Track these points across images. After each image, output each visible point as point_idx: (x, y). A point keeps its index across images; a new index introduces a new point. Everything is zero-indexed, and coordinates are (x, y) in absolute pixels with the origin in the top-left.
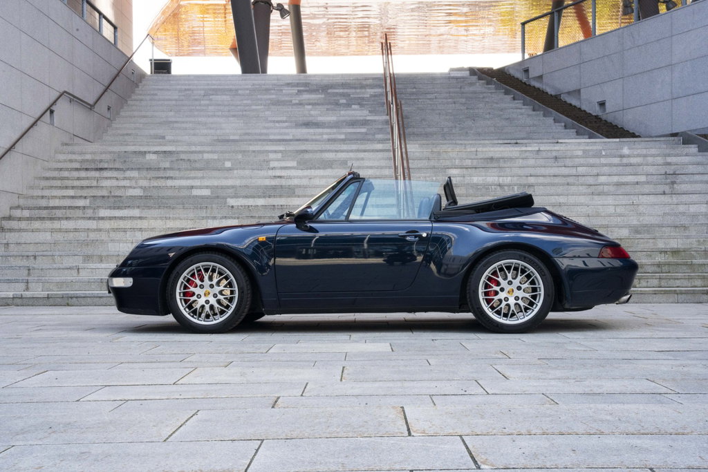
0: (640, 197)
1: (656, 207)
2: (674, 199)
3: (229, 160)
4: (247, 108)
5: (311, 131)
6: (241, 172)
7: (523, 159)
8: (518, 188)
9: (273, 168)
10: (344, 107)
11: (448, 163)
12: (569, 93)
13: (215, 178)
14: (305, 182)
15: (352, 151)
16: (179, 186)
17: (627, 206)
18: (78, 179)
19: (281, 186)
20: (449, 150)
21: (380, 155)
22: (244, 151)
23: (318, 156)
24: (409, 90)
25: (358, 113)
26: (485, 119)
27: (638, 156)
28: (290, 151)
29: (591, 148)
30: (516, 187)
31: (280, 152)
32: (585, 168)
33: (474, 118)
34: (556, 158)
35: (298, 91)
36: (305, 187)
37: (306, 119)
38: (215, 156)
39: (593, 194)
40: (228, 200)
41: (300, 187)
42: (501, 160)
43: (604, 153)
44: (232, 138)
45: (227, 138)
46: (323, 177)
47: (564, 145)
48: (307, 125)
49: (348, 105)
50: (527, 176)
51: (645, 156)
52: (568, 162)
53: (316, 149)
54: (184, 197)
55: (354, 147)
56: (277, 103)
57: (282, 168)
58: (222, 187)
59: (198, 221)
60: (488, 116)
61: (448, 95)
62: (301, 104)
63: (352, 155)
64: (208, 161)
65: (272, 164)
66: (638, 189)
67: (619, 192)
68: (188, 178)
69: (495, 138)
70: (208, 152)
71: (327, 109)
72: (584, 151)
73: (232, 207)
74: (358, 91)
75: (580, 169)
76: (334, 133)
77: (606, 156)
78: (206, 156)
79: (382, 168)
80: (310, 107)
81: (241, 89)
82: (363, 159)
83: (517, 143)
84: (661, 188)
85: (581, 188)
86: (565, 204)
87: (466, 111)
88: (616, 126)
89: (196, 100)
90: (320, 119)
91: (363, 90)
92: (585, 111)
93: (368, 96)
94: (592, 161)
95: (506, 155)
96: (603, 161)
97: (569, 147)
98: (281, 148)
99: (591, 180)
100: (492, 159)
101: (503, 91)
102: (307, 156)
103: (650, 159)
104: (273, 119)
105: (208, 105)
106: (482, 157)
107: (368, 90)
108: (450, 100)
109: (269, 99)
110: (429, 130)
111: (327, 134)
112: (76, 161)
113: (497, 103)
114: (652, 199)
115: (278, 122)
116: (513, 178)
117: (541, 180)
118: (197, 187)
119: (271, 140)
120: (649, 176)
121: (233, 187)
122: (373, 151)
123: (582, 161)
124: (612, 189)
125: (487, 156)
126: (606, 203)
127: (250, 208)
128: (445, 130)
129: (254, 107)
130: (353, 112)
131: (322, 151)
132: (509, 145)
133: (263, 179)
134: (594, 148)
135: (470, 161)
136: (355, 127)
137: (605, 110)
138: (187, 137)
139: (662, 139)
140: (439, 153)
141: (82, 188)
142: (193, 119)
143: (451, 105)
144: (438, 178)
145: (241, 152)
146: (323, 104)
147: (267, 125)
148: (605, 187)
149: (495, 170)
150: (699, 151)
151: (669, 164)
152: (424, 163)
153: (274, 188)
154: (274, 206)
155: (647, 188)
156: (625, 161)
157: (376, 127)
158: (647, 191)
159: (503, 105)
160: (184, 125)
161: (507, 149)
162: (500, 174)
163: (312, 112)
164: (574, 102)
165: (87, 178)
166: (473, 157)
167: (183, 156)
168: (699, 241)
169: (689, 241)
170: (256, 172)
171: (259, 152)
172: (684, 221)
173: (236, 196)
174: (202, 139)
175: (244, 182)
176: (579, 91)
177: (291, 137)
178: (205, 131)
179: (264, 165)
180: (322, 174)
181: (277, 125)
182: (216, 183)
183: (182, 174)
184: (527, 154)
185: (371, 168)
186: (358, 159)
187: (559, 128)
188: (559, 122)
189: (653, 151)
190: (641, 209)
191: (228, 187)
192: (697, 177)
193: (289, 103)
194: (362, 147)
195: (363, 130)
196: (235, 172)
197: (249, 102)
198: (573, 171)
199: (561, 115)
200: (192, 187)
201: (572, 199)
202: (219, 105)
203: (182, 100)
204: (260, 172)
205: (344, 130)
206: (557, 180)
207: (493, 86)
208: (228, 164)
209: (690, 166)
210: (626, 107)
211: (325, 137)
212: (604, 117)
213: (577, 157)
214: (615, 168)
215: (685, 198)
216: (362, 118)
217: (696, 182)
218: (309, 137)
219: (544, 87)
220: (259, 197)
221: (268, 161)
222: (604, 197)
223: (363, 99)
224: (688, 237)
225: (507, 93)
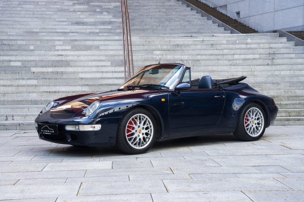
0: (256, 66)
1: (264, 72)
2: (273, 67)
3: (32, 45)
4: (43, 13)
5: (80, 27)
6: (39, 52)
7: (194, 45)
8: (191, 62)
9: (57, 50)
10: (99, 13)
11: (154, 47)
12: (221, 7)
13: (24, 55)
14: (75, 58)
15: (102, 40)
16: (3, 60)
17: (248, 72)
19: (62, 60)
20: (155, 40)
21: (117, 43)
22: (41, 40)
23: (83, 43)
24: (135, 4)
25: (106, 17)
26: (176, 21)
27: (256, 43)
28: (67, 40)
29: (231, 39)
30: (190, 61)
31: (62, 40)
32: (227, 50)
33: (169, 20)
34: (212, 45)
35: (73, 3)
36: (75, 61)
37: (78, 20)
38: (24, 43)
39: (231, 65)
40: (32, 68)
41: (72, 61)
42: (183, 46)
43: (237, 42)
44: (35, 30)
45: (32, 31)
46: (85, 55)
47: (217, 37)
48: (78, 23)
49: (101, 13)
50: (196, 55)
51: (259, 44)
52: (219, 47)
53: (82, 39)
54: (6, 67)
55: (103, 38)
56: (61, 10)
57: (62, 50)
58: (28, 61)
59: (14, 81)
60: (177, 19)
61: (156, 7)
62: (74, 11)
63: (102, 43)
64: (20, 46)
65: (57, 48)
66: (255, 62)
67: (245, 64)
68: (8, 56)
69: (181, 32)
70: (20, 40)
71: (89, 15)
72: (227, 41)
73: (34, 73)
74: (107, 4)
75: (224, 51)
76: (93, 29)
77: (239, 44)
78: (19, 42)
79: (118, 50)
80: (80, 13)
81: (40, 2)
82: (108, 45)
83: (191, 36)
84: (266, 62)
85: (225, 62)
86: (216, 71)
87: (166, 17)
88: (245, 25)
89: (14, 7)
90: (85, 20)
91: (110, 4)
92: (229, 17)
93: (112, 7)
94: (231, 46)
95: (186, 43)
96: (237, 46)
97: (219, 39)
98: (62, 38)
99: (230, 57)
100: (178, 45)
101: (186, 5)
102: (77, 43)
103: (262, 45)
104: (59, 20)
105: (21, 11)
106: (172, 44)
107: (112, 4)
108: (157, 10)
109: (57, 8)
110: (145, 27)
111: (89, 29)
113: (182, 12)
114: (262, 68)
115: (62, 21)
116: (189, 56)
117: (204, 57)
118: (13, 61)
119: (57, 32)
120: (261, 55)
121: (34, 61)
122: (113, 40)
123: (226, 46)
124: (241, 62)
125: (175, 44)
126: (237, 70)
127: (44, 73)
128: (154, 27)
129: (48, 13)
130: (104, 16)
131: (85, 40)
132: (187, 37)
133: (51, 56)
134: (233, 39)
135: (166, 46)
136: (105, 25)
137: (239, 17)
138: (9, 30)
139: (268, 34)
140: (149, 42)
142: (12, 19)
143: (157, 13)
144: (148, 56)
145: (39, 40)
146: (87, 12)
147: (55, 23)
148: (238, 61)
149: (180, 51)
150: (288, 41)
151: (271, 48)
152: (141, 48)
153: (58, 61)
154: (58, 72)
155: (260, 62)
156: (249, 46)
157: (116, 25)
158: (259, 64)
159: (186, 13)
160: (7, 23)
161: (186, 39)
162: (182, 54)
163: (81, 16)
164: (224, 12)
166: (168, 44)
167: (5, 42)
168: (285, 91)
169: (280, 91)
170: (48, 52)
171: (50, 40)
172: (278, 80)
173: (36, 66)
174: (18, 31)
175: (41, 58)
176: (226, 6)
177: (69, 31)
178: (19, 26)
179: (52, 48)
180: (85, 54)
181: (61, 23)
182: (24, 58)
183: (5, 53)
184: (197, 42)
185: (112, 50)
186: (105, 45)
187: (215, 26)
188: (215, 23)
189: (263, 41)
190: (256, 73)
191: (31, 61)
192: (286, 56)
193: (68, 11)
194: (108, 38)
195: (109, 27)
196: (36, 52)
197: (45, 9)
198: (221, 52)
199: (216, 19)
200: (10, 61)
201: (220, 68)
202: (27, 11)
203: (6, 7)
204: (50, 52)
205: (98, 27)
206: (212, 57)
207: (181, 2)
208: (32, 47)
209: (282, 49)
210: (250, 15)
211: (88, 31)
212: (239, 21)
213: (223, 44)
214: (243, 50)
215: (279, 67)
216: (108, 20)
217: (285, 58)
218: (79, 31)
219: (208, 3)
220: (49, 67)
221: (55, 46)
222: (237, 67)
223: (109, 9)
224: (279, 89)
225: (188, 6)
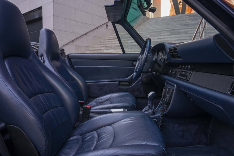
3: (148, 35)
5: (185, 26)
9: (160, 36)
18: (107, 42)
23: (178, 31)
31: (166, 31)
37: (186, 24)
56: (179, 21)
57: (163, 36)
63: (190, 30)
70: (144, 33)
78: (143, 34)
112: (111, 37)
141: (105, 44)
165: (109, 42)
221: (160, 34)
